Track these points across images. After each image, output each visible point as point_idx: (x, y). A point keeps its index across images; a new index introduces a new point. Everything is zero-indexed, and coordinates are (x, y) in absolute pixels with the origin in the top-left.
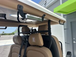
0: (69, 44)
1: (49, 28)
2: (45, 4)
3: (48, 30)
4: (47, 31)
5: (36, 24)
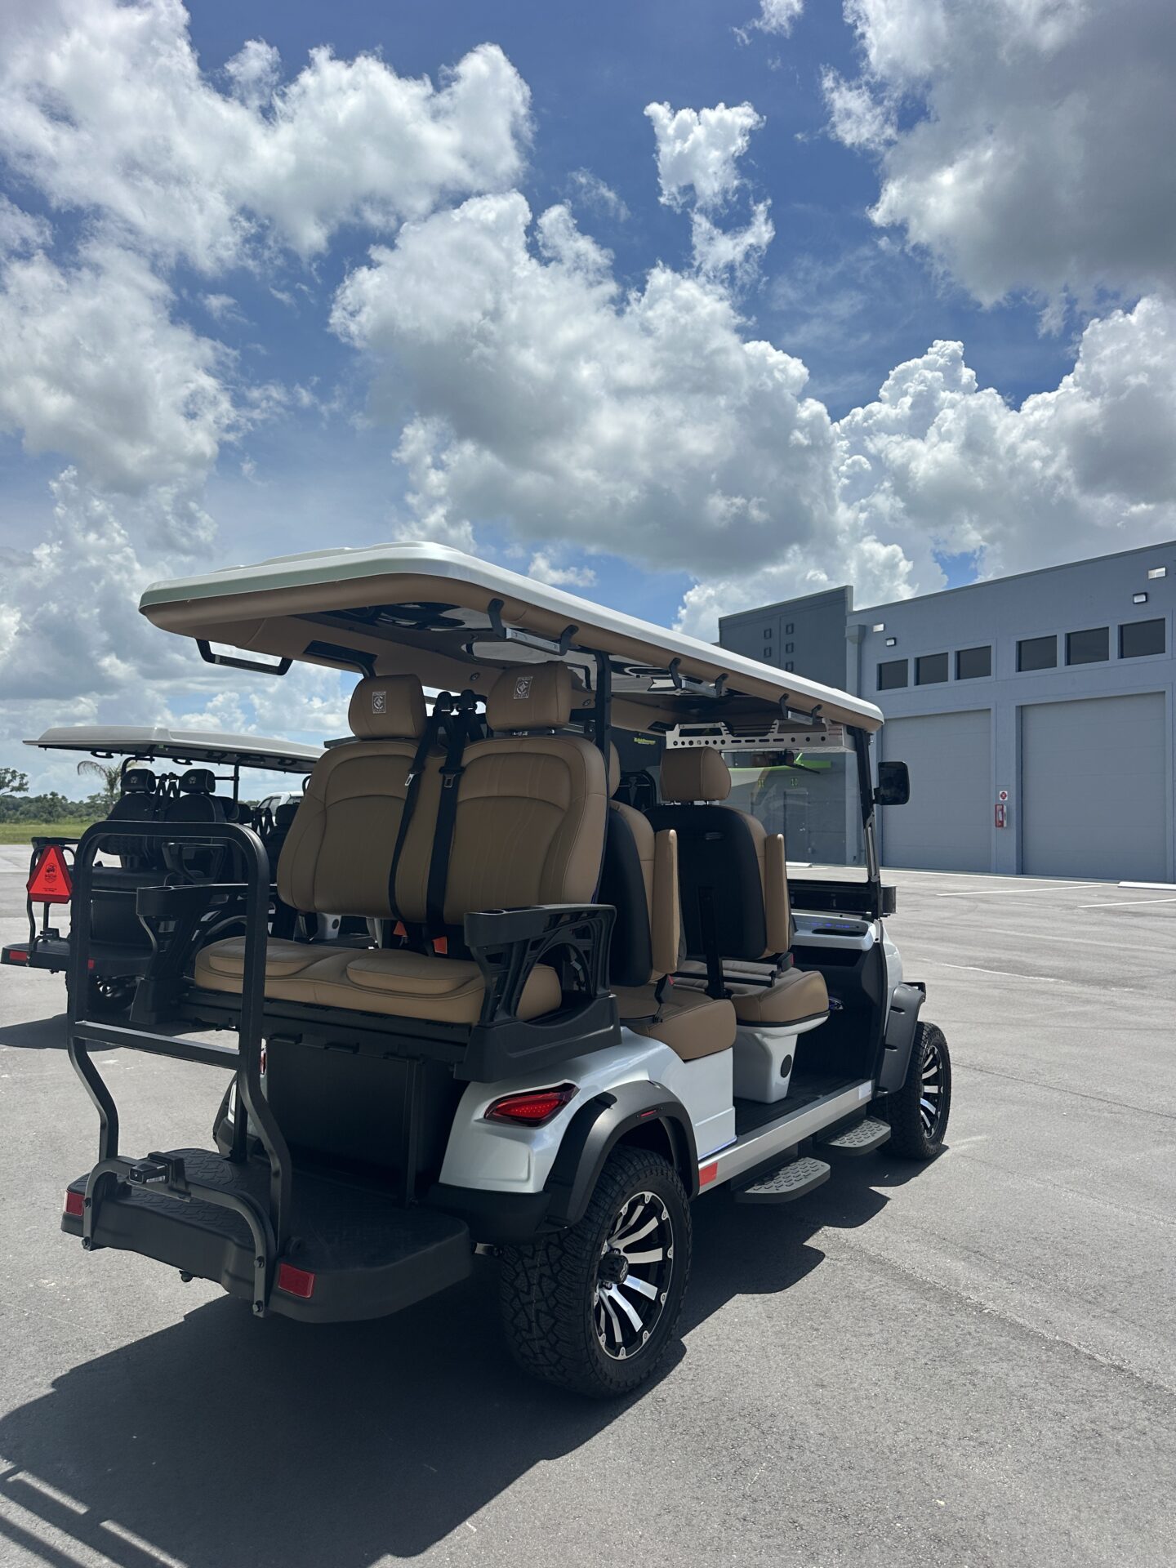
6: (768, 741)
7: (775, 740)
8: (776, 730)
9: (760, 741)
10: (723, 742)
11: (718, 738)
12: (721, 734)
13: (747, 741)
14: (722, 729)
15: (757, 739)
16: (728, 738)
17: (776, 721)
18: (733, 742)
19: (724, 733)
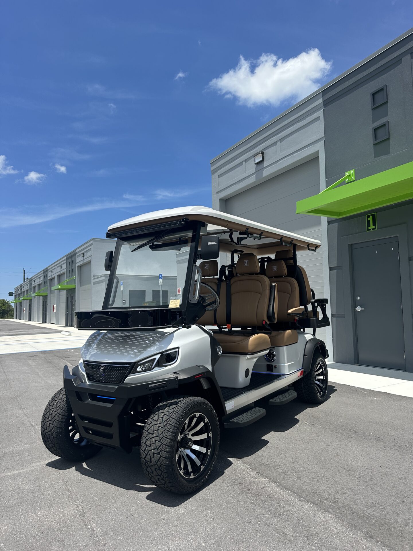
0: (345, 317)
1: (295, 255)
2: (258, 164)
3: (293, 257)
4: (291, 259)
5: (257, 248)
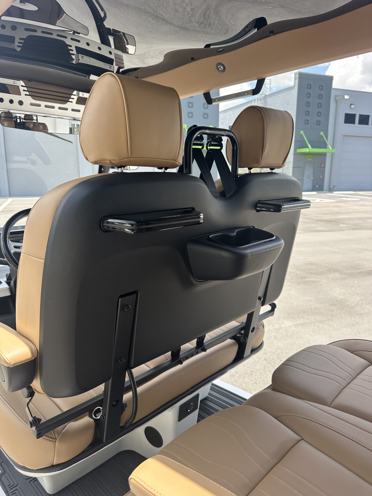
6: (66, 109)
7: (73, 110)
8: (75, 101)
9: (60, 108)
10: (21, 103)
11: (16, 98)
12: (20, 94)
13: (46, 106)
14: (21, 89)
15: (57, 105)
16: (28, 100)
17: (75, 93)
18: (32, 104)
19: (23, 93)
